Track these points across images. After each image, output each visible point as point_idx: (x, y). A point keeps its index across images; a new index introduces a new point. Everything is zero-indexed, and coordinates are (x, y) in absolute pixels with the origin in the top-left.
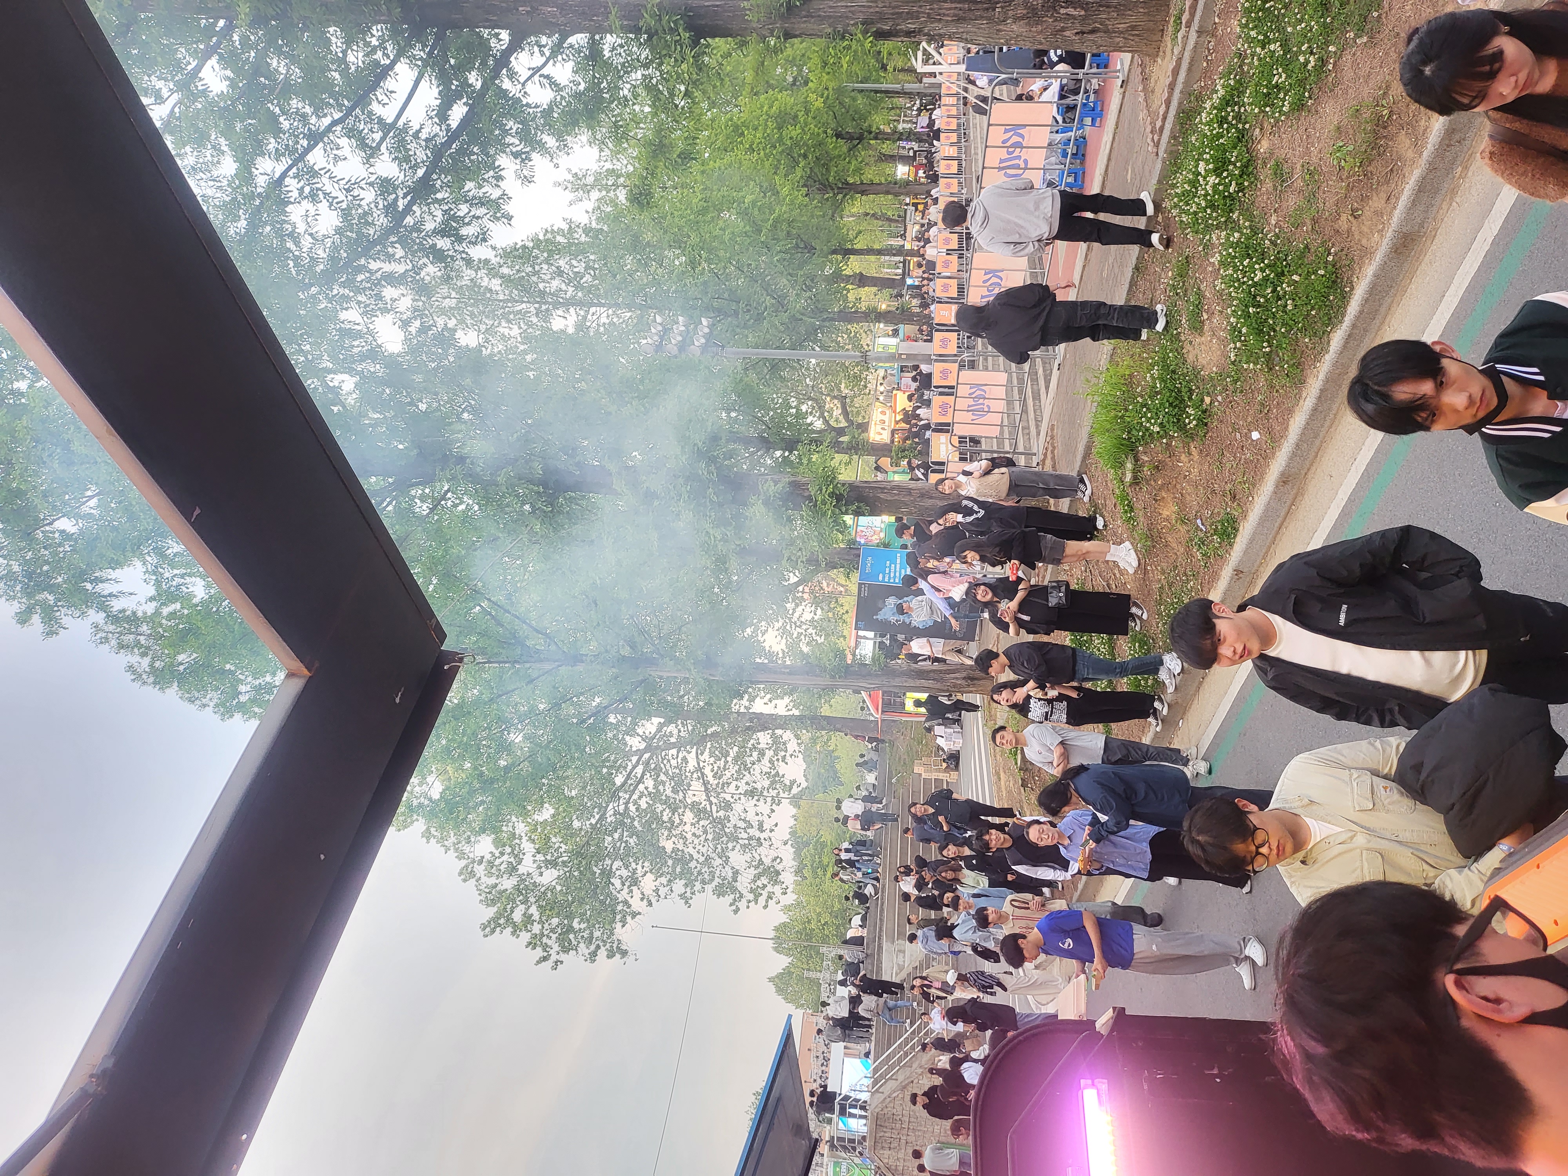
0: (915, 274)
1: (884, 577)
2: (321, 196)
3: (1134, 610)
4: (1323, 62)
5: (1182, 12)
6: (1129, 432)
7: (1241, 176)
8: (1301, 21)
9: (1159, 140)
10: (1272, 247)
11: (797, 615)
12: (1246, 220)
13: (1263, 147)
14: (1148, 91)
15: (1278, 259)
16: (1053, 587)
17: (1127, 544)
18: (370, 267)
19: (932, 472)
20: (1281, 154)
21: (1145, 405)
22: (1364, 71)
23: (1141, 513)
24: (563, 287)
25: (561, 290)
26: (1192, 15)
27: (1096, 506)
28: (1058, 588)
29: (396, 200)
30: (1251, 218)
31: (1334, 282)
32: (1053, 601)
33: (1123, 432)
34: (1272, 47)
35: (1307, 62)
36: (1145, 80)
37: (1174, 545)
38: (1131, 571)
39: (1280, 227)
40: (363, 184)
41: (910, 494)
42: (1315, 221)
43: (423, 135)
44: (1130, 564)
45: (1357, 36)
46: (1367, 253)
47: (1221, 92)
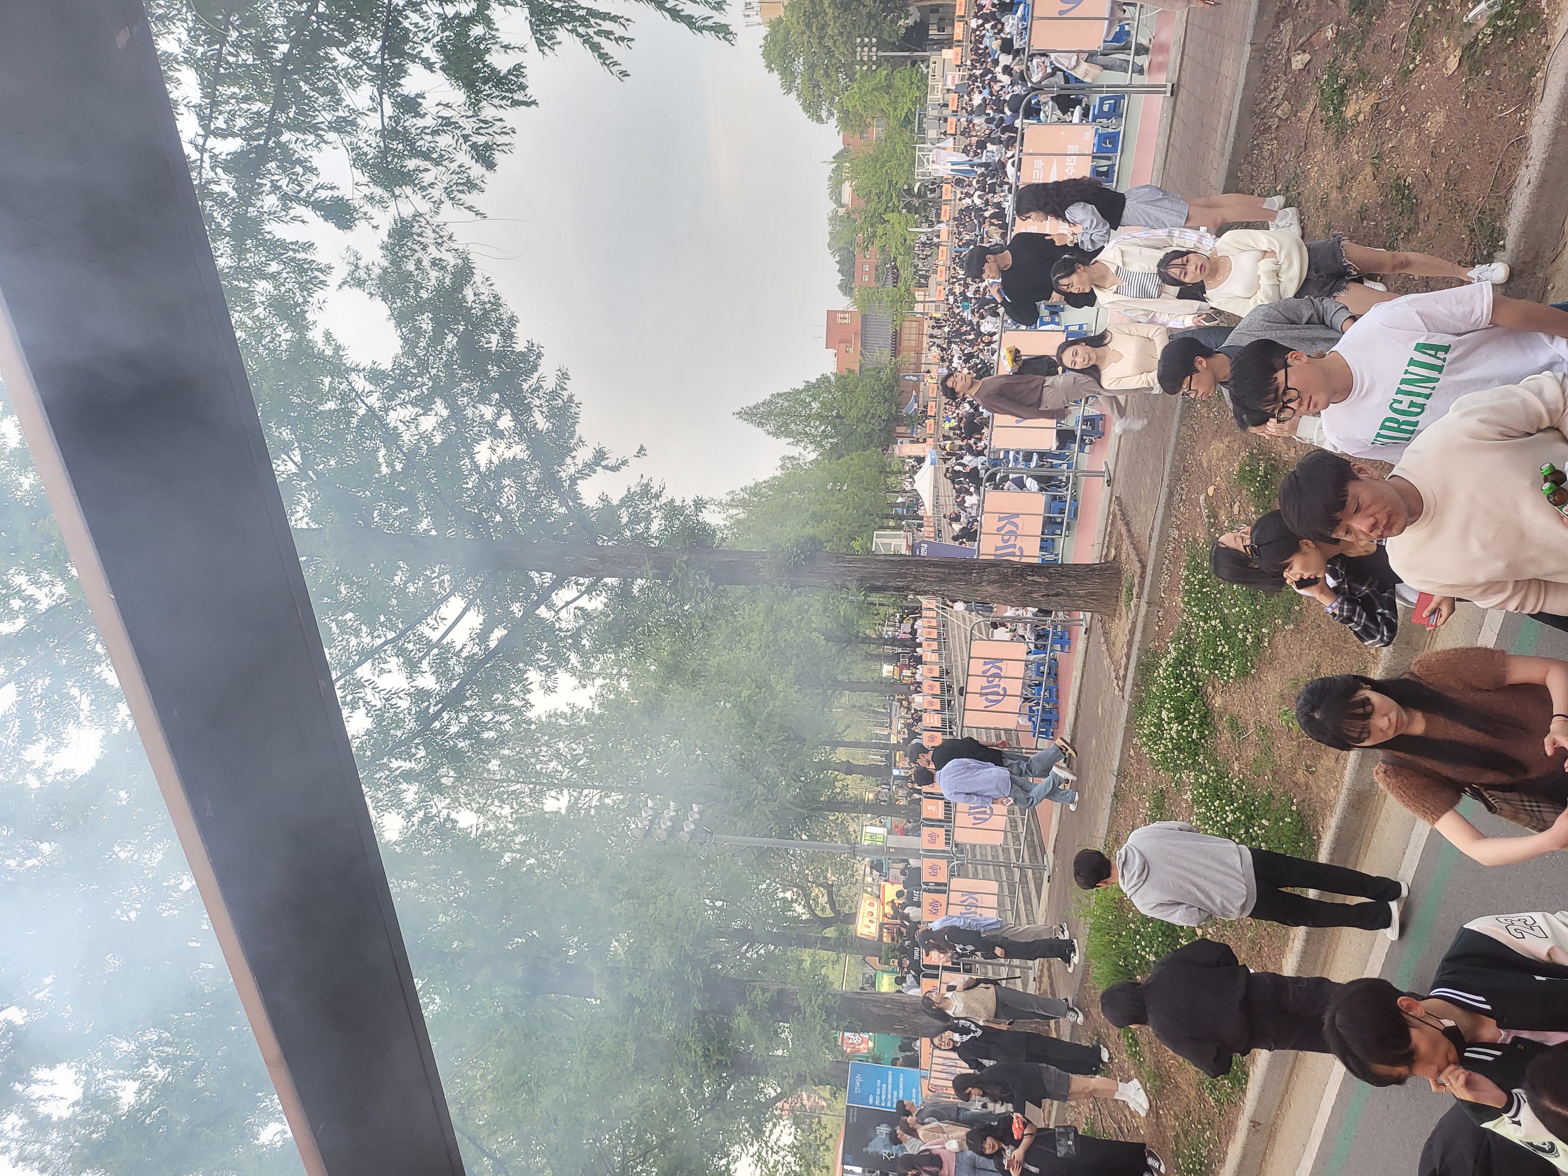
0: (901, 765)
1: (874, 1100)
2: (361, 703)
3: (1150, 1161)
4: (1258, 640)
5: (1132, 586)
6: (1125, 959)
7: (1201, 725)
8: (1235, 605)
9: (1124, 686)
10: (1239, 791)
11: (774, 1137)
12: (1211, 764)
13: (1218, 702)
14: (1110, 645)
15: (1247, 802)
16: (1060, 1134)
17: (1135, 1081)
18: (391, 765)
19: (924, 976)
20: (1235, 710)
21: (1137, 932)
22: (1295, 651)
23: (1146, 1048)
24: (560, 768)
25: (557, 771)
26: (1141, 588)
27: (1098, 1034)
28: (1066, 1135)
29: (428, 707)
30: (1215, 762)
31: (1302, 829)
32: (1061, 1152)
33: (1119, 957)
34: (1213, 623)
35: (1245, 639)
36: (1106, 633)
37: (1185, 1087)
38: (1143, 1114)
39: (1243, 774)
40: (402, 695)
41: (904, 1009)
42: (1275, 773)
43: (464, 654)
44: (1141, 1106)
45: (1285, 623)
46: (1328, 806)
47: (1174, 654)
